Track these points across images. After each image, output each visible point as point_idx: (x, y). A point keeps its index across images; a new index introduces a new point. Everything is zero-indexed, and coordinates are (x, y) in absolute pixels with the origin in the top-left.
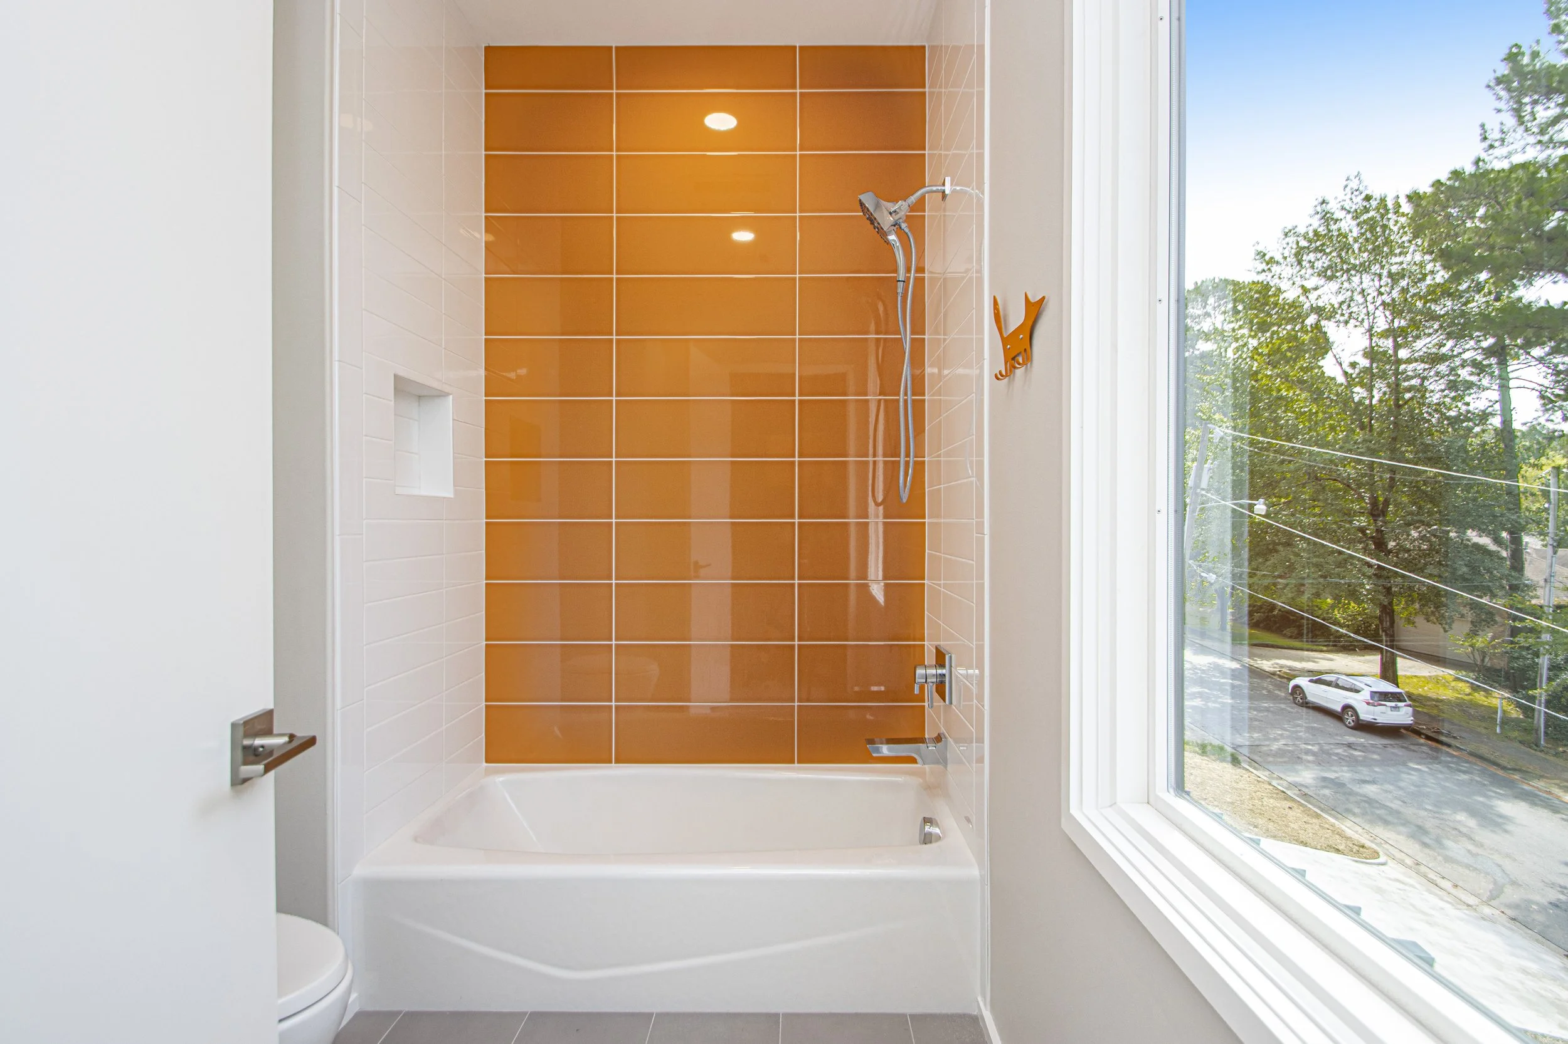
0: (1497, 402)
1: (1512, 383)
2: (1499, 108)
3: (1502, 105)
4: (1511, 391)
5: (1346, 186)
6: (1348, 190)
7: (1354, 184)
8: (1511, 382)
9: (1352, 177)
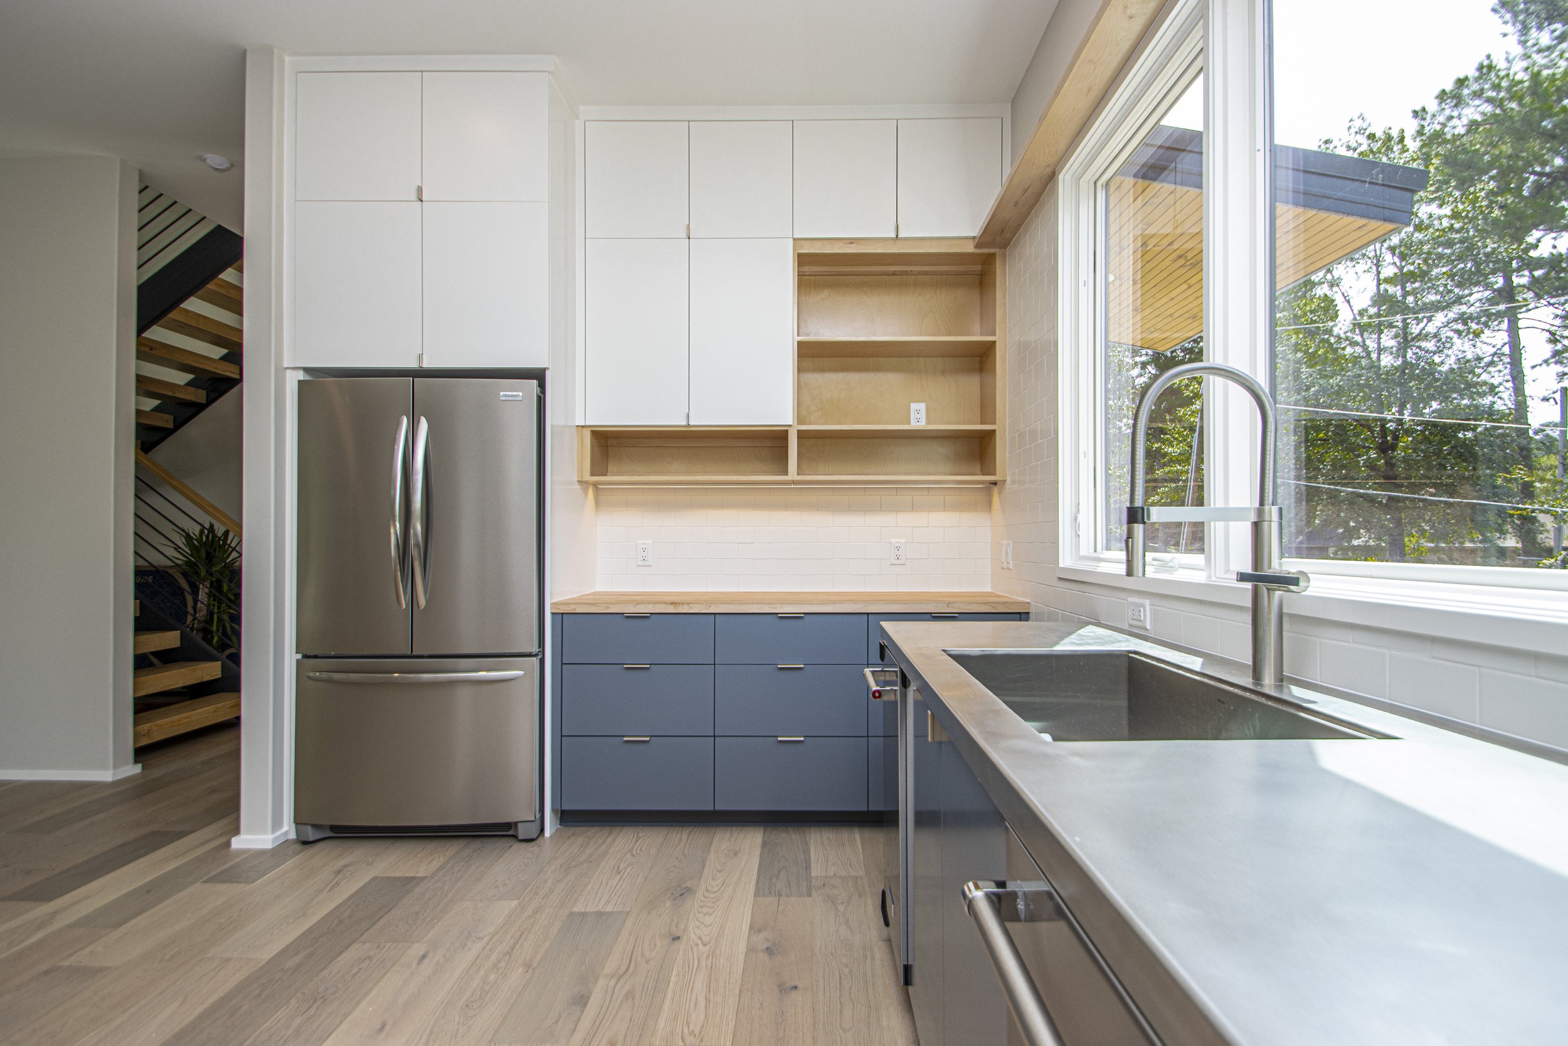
0: (1505, 344)
1: (1521, 324)
2: (1504, 32)
3: (1509, 29)
4: (1520, 331)
5: (1350, 128)
6: (1353, 130)
7: (1358, 123)
8: (1520, 322)
9: (1355, 118)
